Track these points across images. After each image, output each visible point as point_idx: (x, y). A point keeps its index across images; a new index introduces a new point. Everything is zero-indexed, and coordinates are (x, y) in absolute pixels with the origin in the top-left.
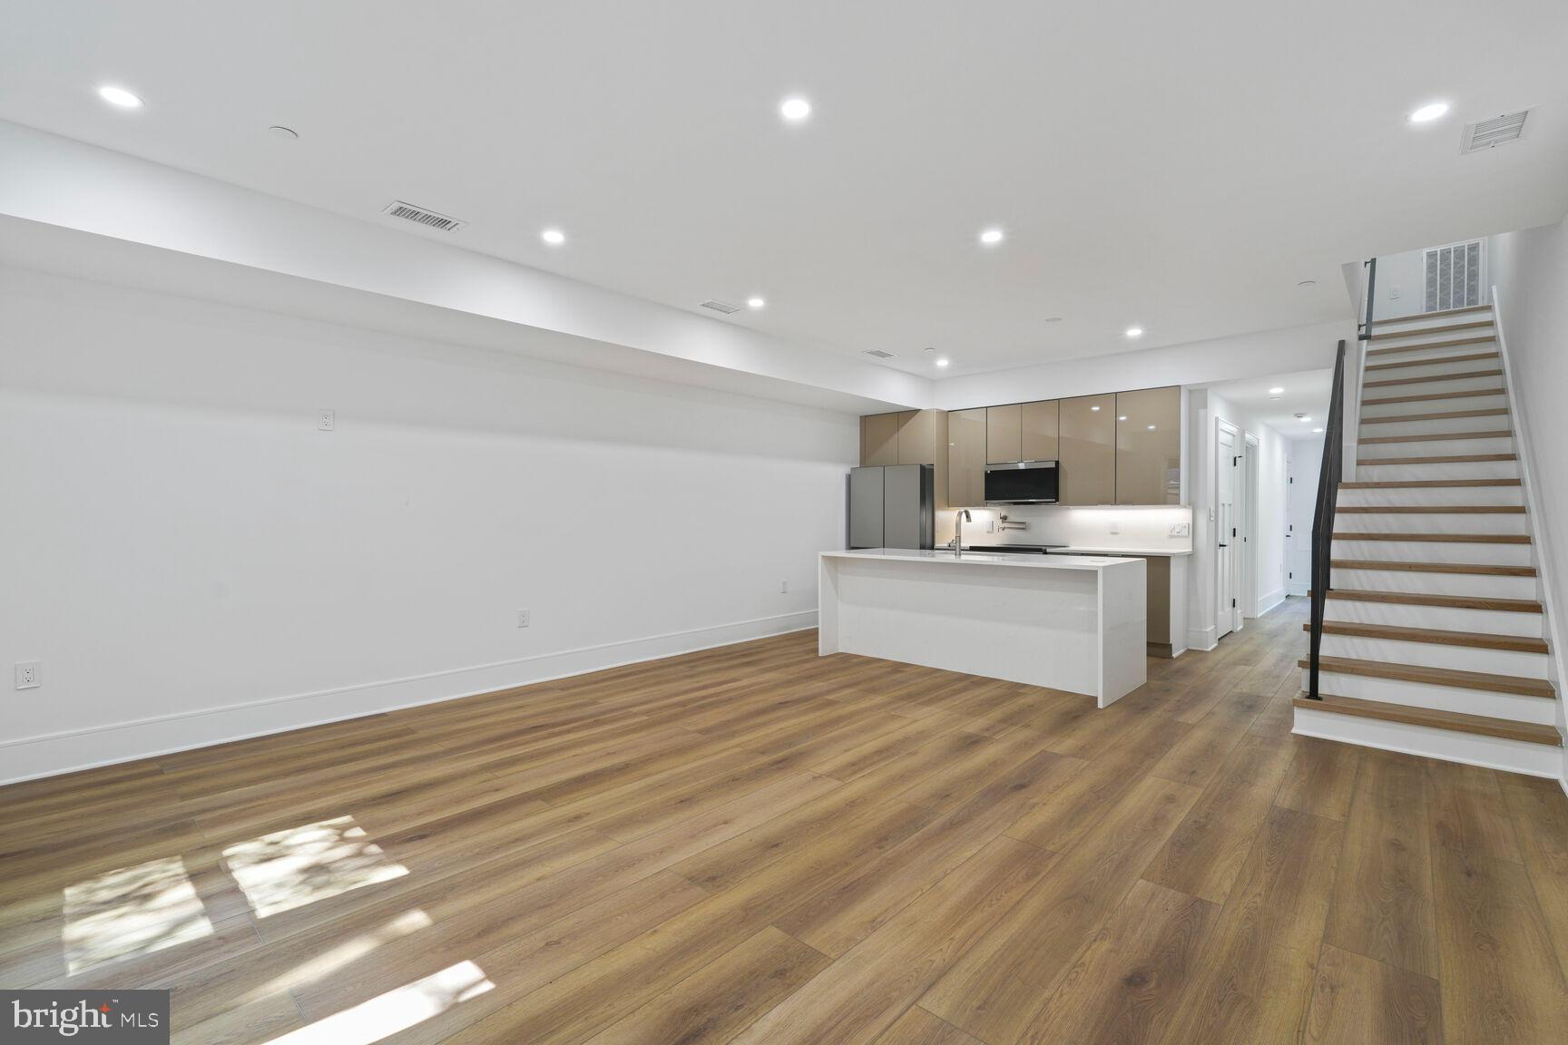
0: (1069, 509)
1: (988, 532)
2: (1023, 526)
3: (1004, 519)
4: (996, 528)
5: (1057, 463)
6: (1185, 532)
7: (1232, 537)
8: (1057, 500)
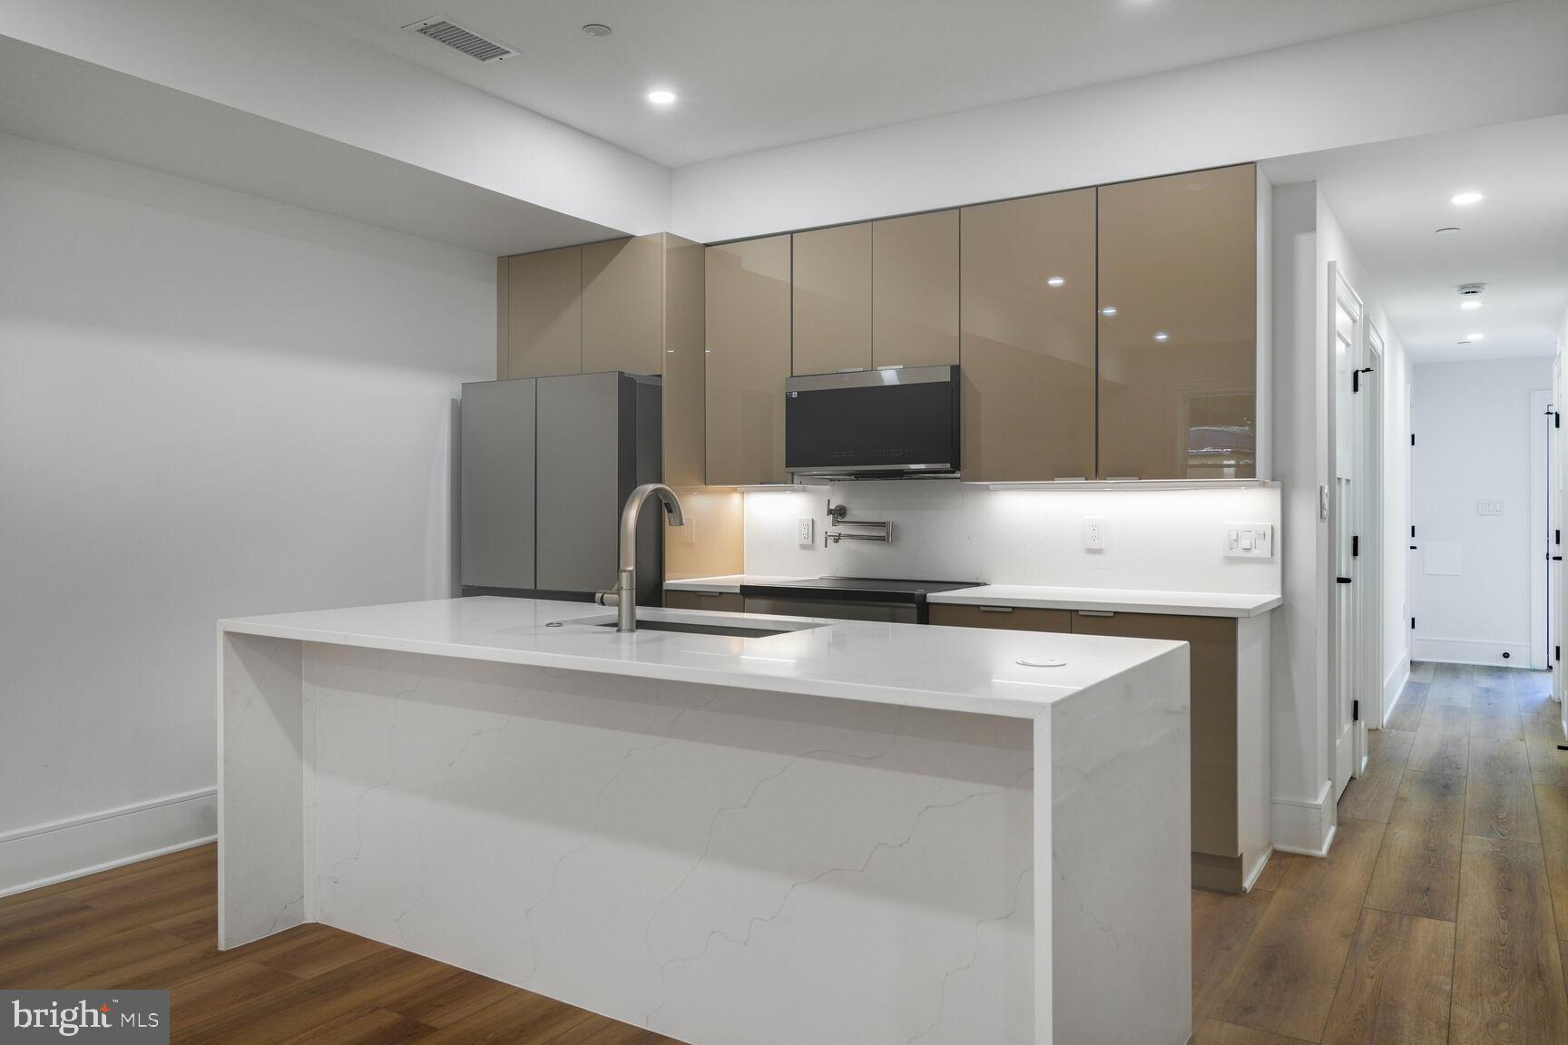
0: (987, 489)
1: (803, 547)
2: (881, 533)
3: (839, 513)
4: (820, 540)
5: (956, 370)
6: (1263, 550)
7: (1351, 557)
8: (956, 466)
